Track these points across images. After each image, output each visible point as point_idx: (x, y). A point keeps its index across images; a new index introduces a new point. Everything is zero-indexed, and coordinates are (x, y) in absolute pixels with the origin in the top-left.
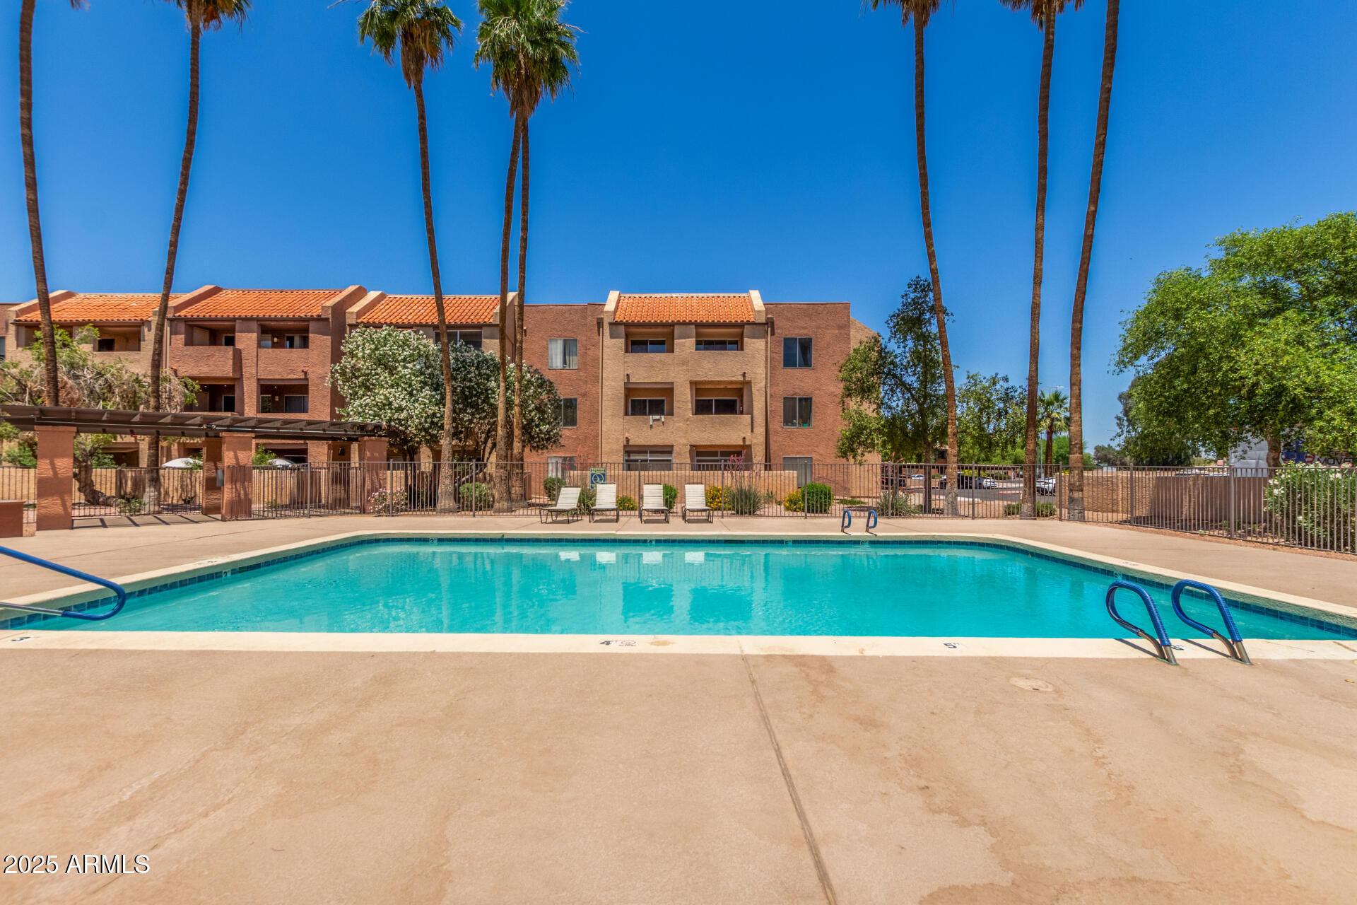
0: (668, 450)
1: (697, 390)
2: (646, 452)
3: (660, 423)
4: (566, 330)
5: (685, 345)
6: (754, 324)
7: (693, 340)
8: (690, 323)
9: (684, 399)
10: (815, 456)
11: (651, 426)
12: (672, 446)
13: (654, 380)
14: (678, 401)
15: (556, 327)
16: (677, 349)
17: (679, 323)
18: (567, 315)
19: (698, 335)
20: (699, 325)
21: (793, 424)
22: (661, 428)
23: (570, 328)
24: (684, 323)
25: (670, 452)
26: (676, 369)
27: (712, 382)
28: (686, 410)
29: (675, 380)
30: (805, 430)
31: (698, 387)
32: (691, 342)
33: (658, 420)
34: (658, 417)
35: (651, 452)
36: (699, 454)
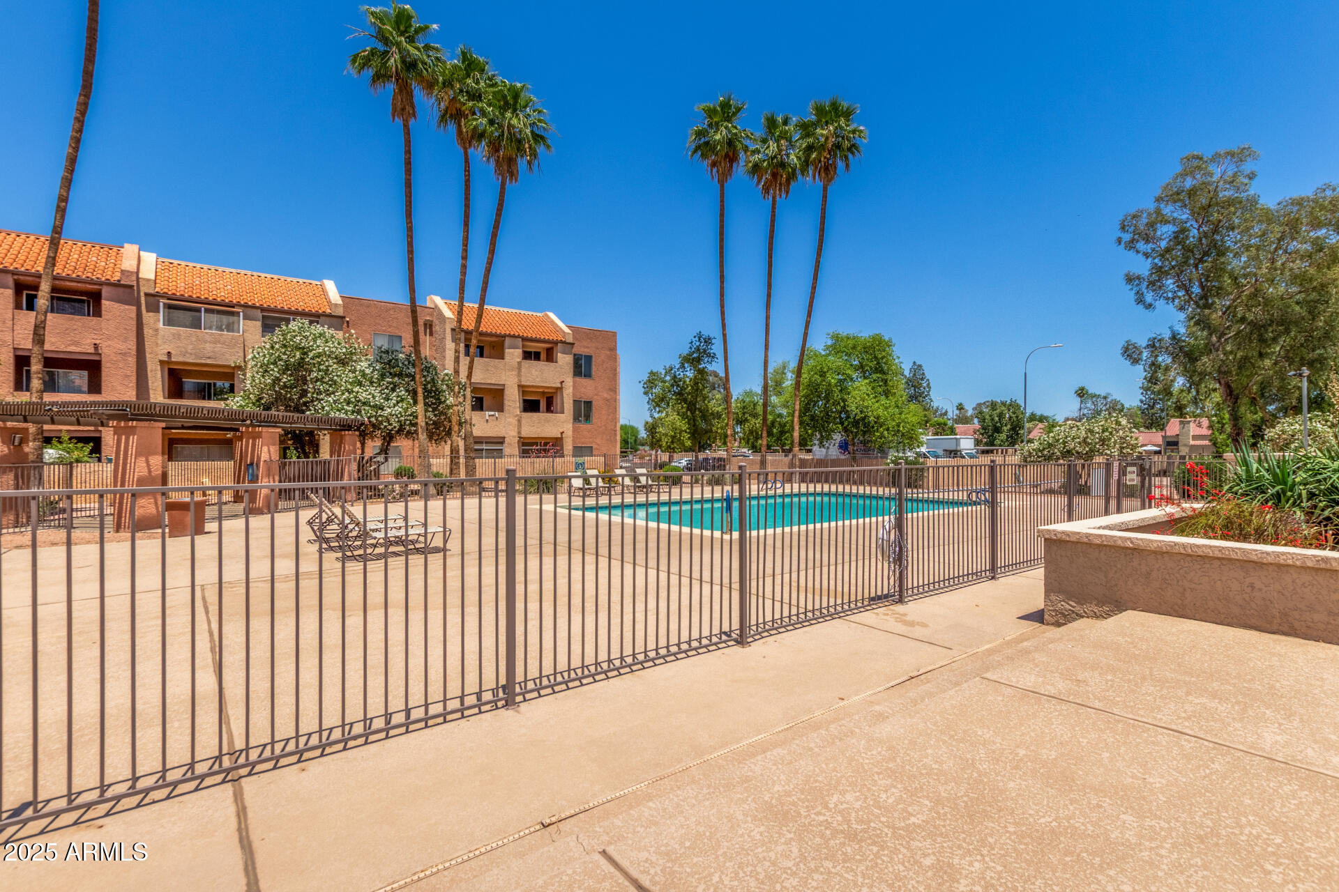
0: (501, 441)
1: (523, 391)
2: (482, 443)
3: (494, 418)
4: (390, 326)
5: (513, 354)
6: (564, 343)
7: (520, 351)
8: (518, 337)
9: (513, 399)
10: (594, 446)
11: (487, 421)
12: (504, 438)
13: (489, 382)
14: (509, 401)
15: (380, 322)
16: (507, 357)
17: (510, 336)
18: (391, 312)
19: (523, 346)
20: (524, 339)
21: (580, 421)
22: (495, 423)
23: (394, 324)
24: (514, 336)
25: (502, 443)
26: (507, 374)
27: (533, 386)
28: (515, 408)
29: (506, 383)
30: (588, 426)
31: (523, 389)
32: (519, 352)
33: (493, 415)
34: (493, 413)
35: (486, 443)
36: (524, 444)
